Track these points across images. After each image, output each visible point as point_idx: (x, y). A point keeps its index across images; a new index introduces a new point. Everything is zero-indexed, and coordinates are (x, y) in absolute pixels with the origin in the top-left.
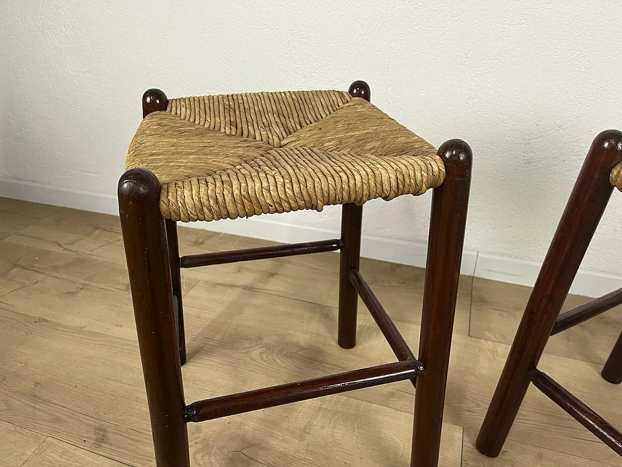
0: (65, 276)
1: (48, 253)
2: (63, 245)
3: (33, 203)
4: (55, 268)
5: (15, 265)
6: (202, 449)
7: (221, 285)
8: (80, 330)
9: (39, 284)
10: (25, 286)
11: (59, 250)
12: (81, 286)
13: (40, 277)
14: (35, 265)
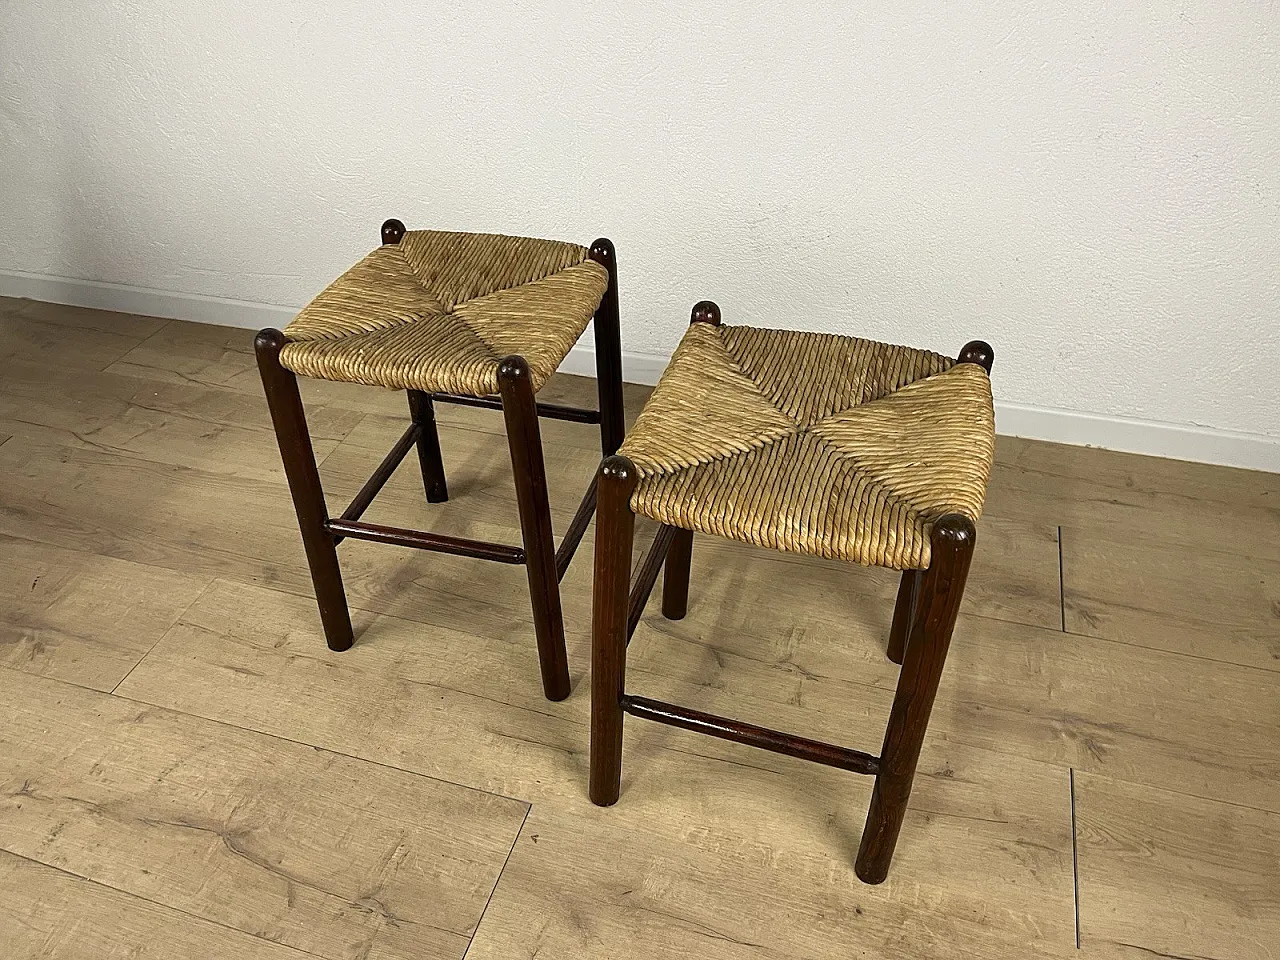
0: (197, 416)
1: (167, 386)
2: (187, 376)
3: (129, 314)
4: (182, 406)
5: (130, 405)
6: (373, 581)
7: (393, 418)
8: (230, 477)
9: (165, 427)
10: (149, 430)
11: (183, 382)
12: (220, 427)
13: (166, 418)
14: (156, 403)
